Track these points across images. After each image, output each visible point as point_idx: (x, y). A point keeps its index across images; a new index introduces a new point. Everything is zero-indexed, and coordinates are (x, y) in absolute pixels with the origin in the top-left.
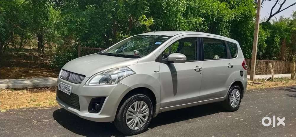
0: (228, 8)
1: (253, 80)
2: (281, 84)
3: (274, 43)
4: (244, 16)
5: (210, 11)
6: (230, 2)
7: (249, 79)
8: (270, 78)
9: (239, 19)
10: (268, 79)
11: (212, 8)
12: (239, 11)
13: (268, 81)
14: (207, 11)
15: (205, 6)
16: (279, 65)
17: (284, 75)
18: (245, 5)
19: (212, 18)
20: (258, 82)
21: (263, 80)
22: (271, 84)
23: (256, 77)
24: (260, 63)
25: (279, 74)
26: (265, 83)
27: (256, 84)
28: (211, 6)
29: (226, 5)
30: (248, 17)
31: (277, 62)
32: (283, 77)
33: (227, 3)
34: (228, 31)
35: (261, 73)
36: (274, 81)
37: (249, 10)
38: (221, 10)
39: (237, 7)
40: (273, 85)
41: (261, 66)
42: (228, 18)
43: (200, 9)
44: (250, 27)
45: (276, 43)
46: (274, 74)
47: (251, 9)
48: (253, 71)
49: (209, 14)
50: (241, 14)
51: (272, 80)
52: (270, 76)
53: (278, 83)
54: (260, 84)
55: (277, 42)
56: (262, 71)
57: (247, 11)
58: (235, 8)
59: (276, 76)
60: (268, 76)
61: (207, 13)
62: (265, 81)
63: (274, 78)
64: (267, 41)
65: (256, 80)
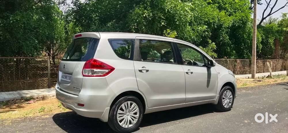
0: (228, 16)
1: (254, 78)
2: (279, 81)
3: (269, 43)
4: (242, 22)
5: (212, 19)
6: (228, 10)
7: (251, 77)
8: (269, 75)
9: (238, 25)
10: (267, 76)
11: (213, 16)
12: (237, 18)
13: (267, 79)
14: (209, 19)
15: (207, 15)
16: (275, 63)
17: (280, 73)
18: (241, 12)
19: (214, 25)
20: (258, 80)
21: (263, 78)
22: (271, 81)
23: (257, 75)
24: (258, 63)
25: (275, 71)
26: (265, 80)
27: (258, 81)
28: (212, 15)
29: (225, 13)
30: (246, 22)
31: (273, 61)
32: (280, 74)
33: (226, 11)
34: (228, 36)
35: (259, 72)
36: (273, 78)
37: (246, 16)
38: (221, 18)
39: (234, 13)
40: (273, 82)
41: (259, 65)
42: (228, 24)
43: (202, 18)
44: (247, 31)
45: (270, 44)
46: (272, 72)
47: (248, 15)
48: (254, 70)
49: (211, 22)
50: (238, 20)
51: (271, 77)
52: (268, 74)
53: (277, 80)
54: (262, 82)
55: (271, 42)
56: (260, 70)
57: (244, 17)
58: (233, 15)
59: (273, 73)
60: (267, 74)
61: (209, 21)
62: (265, 78)
63: (272, 76)
64: (262, 43)
65: (257, 78)
